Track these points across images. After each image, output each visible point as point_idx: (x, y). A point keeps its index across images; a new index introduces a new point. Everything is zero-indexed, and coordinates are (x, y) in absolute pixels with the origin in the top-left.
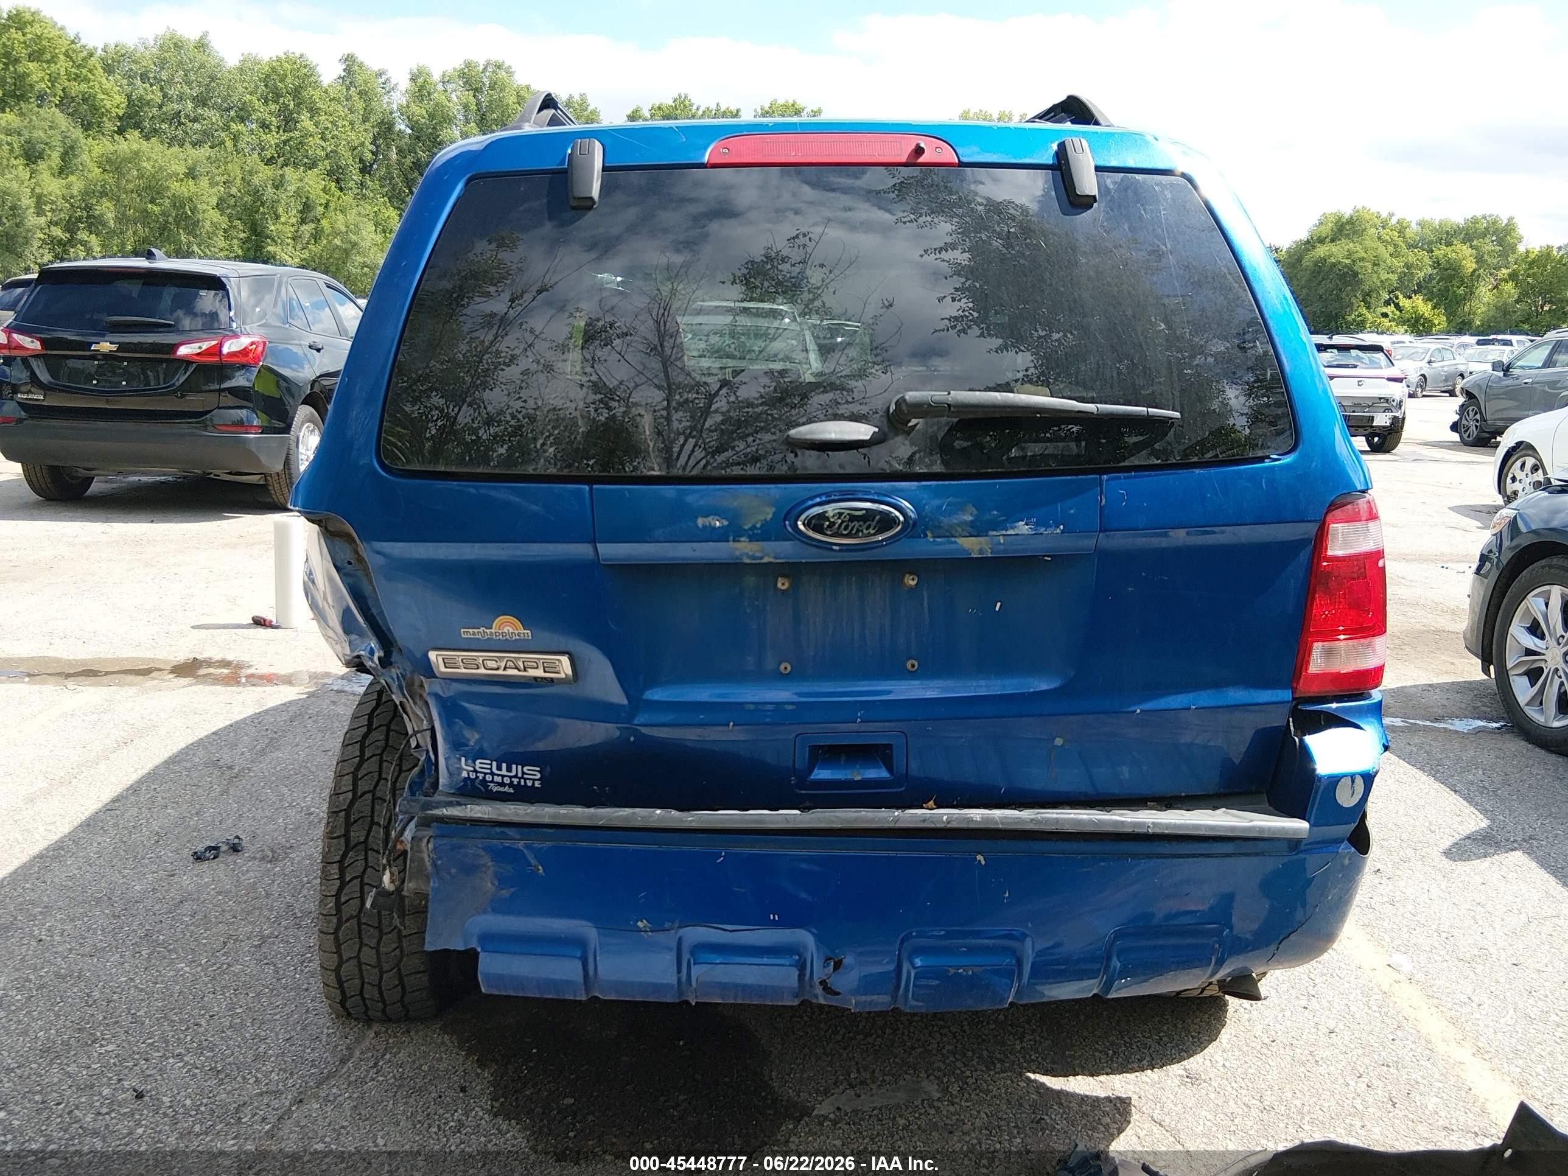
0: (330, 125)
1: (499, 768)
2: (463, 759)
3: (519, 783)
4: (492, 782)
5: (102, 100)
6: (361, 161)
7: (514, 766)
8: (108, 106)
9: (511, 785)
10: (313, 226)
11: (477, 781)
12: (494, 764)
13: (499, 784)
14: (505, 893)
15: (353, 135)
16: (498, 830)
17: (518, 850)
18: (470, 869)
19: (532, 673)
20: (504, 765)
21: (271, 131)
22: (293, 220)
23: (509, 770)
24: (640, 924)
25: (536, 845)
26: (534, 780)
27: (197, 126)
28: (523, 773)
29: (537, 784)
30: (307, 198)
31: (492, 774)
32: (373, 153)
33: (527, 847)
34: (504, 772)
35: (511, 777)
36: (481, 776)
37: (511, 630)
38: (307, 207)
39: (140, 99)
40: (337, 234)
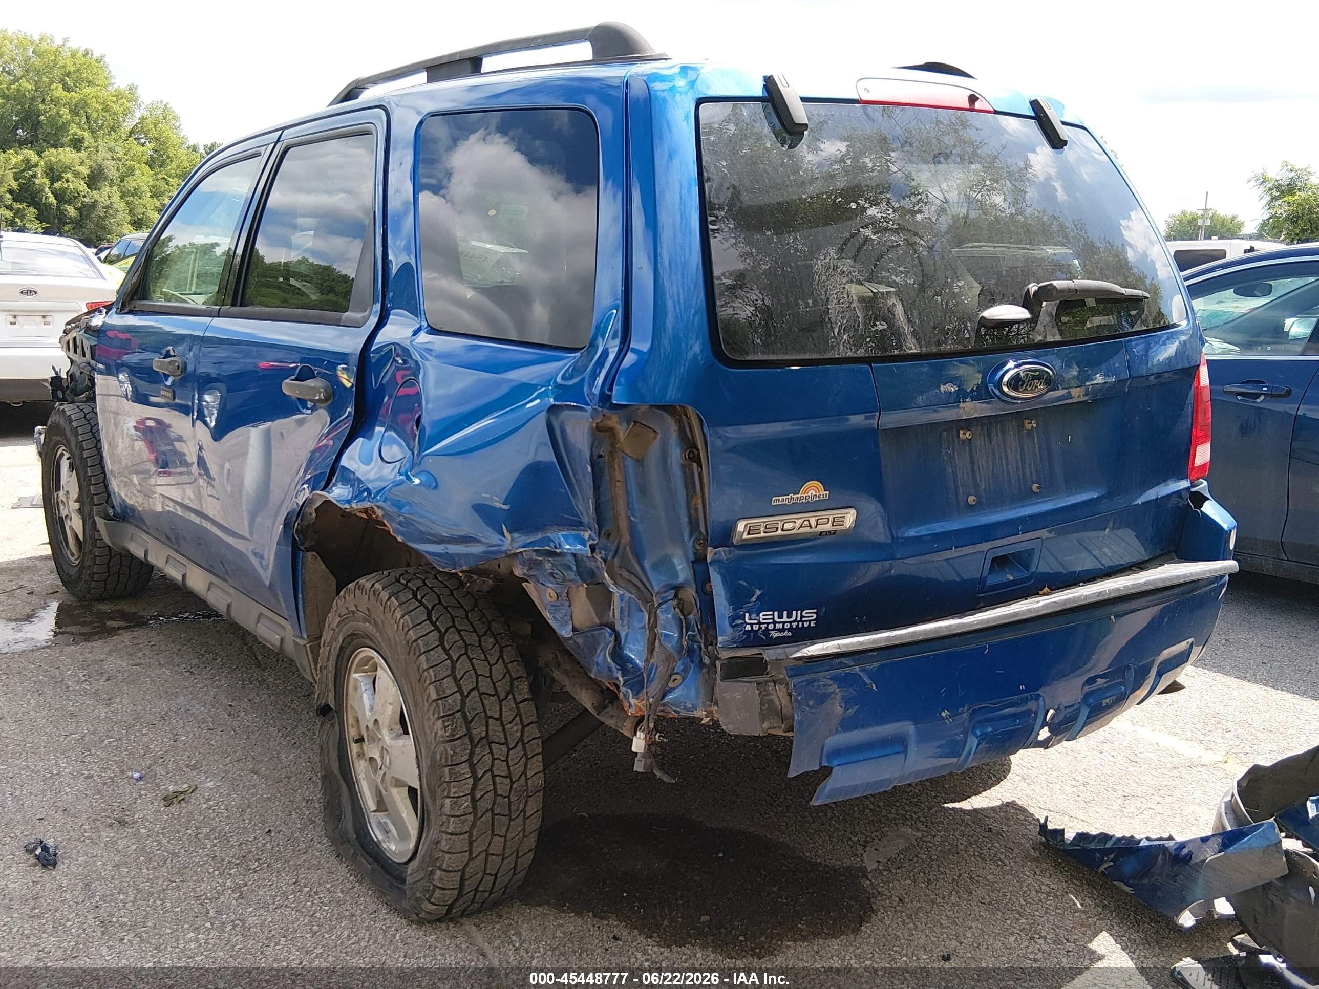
1: (781, 617)
2: (747, 615)
3: (797, 626)
4: (774, 629)
7: (794, 613)
9: (788, 630)
11: (760, 632)
12: (776, 613)
13: (780, 630)
14: (851, 712)
16: (837, 661)
17: (856, 674)
18: (823, 699)
19: (821, 528)
20: (785, 613)
23: (789, 616)
24: (943, 714)
25: (868, 667)
26: (810, 621)
28: (802, 616)
29: (812, 624)
31: (775, 623)
33: (863, 670)
34: (785, 619)
35: (790, 622)
36: (763, 626)
37: (814, 493)
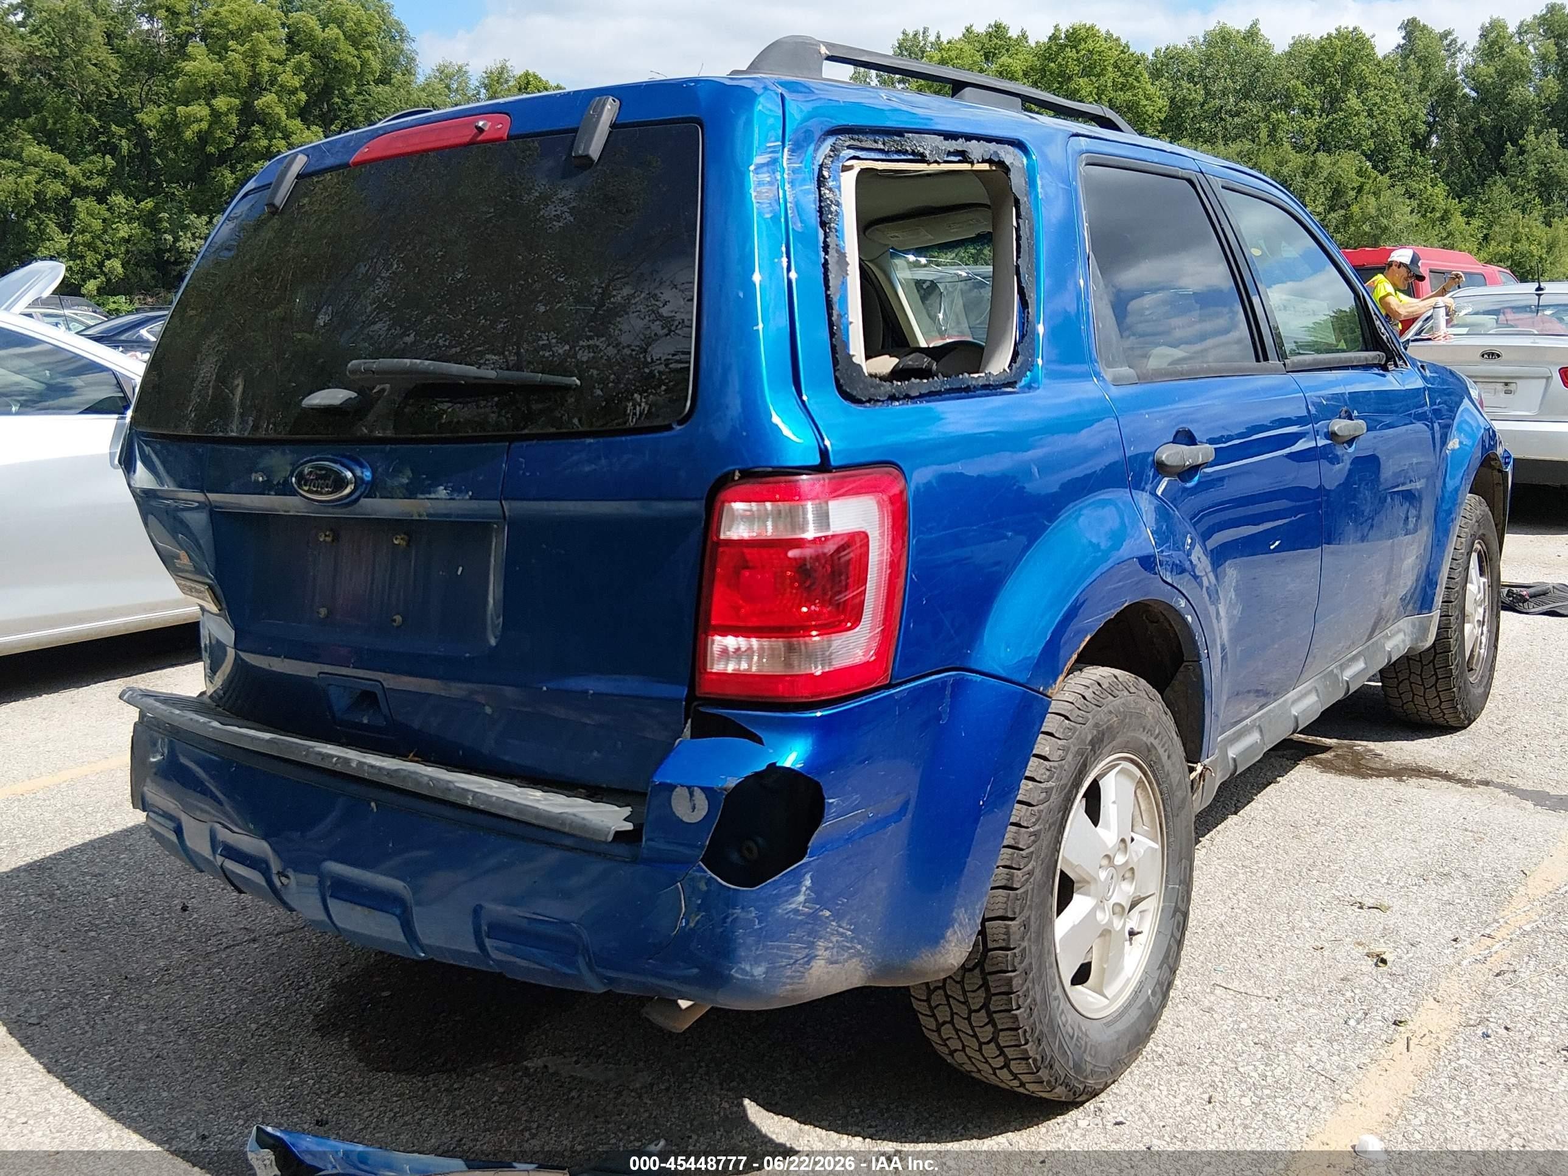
0: (1378, 101)
5: (1145, 106)
6: (1414, 135)
8: (1150, 112)
10: (1342, 212)
15: (1405, 108)
21: (1313, 115)
22: (1320, 209)
27: (1237, 120)
30: (1339, 183)
32: (1428, 124)
33: (161, 738)
38: (1337, 193)
39: (1184, 99)
40: (1366, 218)
